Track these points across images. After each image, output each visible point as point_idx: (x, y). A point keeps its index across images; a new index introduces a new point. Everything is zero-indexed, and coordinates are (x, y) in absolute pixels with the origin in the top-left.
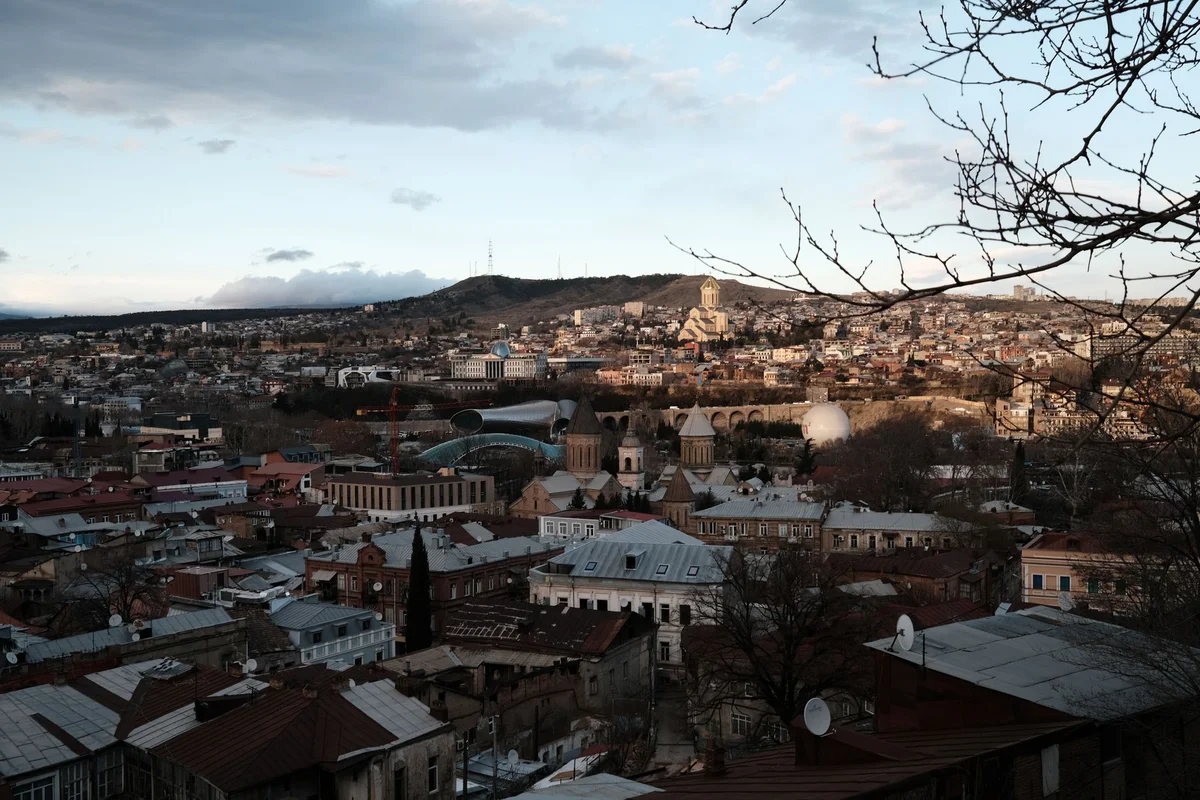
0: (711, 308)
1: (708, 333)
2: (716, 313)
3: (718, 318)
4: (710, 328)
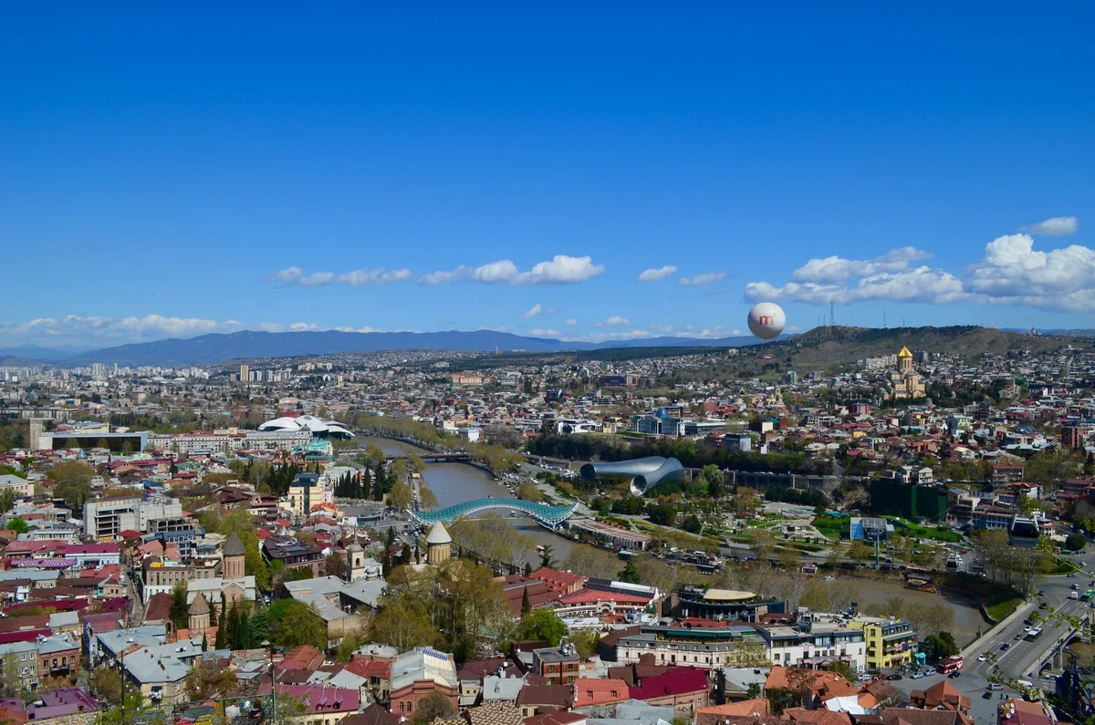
0: (904, 371)
1: (898, 392)
4: (901, 387)
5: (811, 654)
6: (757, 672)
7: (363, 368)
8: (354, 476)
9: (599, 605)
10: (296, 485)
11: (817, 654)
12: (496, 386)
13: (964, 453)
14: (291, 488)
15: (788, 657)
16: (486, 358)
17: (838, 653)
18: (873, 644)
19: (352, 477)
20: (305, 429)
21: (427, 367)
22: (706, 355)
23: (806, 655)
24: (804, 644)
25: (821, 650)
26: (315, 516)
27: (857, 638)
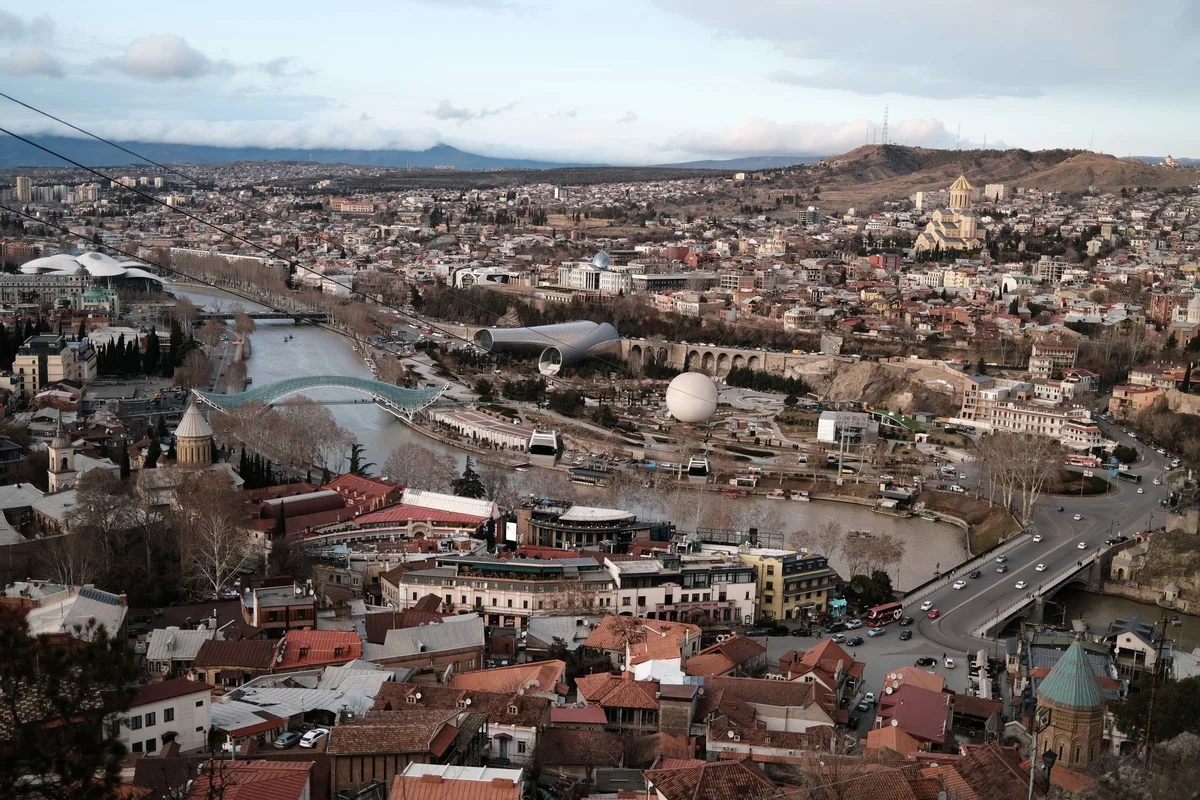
0: (956, 211)
1: (947, 239)
2: (962, 217)
3: (963, 223)
4: (952, 233)
5: (676, 599)
6: (580, 623)
7: (210, 187)
8: (130, 343)
9: (410, 527)
10: (27, 352)
11: (684, 598)
12: (391, 216)
13: (1005, 326)
14: (17, 356)
15: (642, 601)
16: (394, 176)
17: (716, 597)
18: (770, 586)
19: (126, 342)
20: (83, 272)
21: (304, 188)
22: (702, 182)
23: (669, 599)
24: (666, 584)
25: (690, 593)
26: (42, 398)
27: (744, 577)
